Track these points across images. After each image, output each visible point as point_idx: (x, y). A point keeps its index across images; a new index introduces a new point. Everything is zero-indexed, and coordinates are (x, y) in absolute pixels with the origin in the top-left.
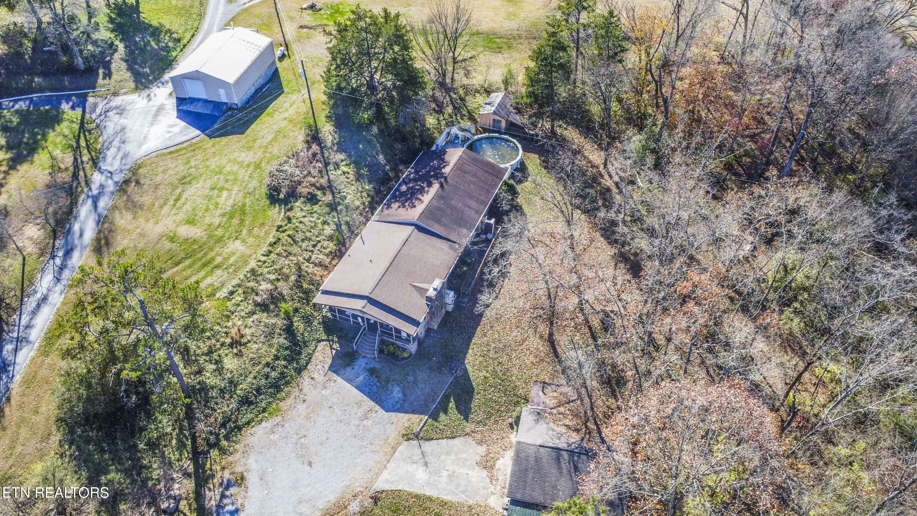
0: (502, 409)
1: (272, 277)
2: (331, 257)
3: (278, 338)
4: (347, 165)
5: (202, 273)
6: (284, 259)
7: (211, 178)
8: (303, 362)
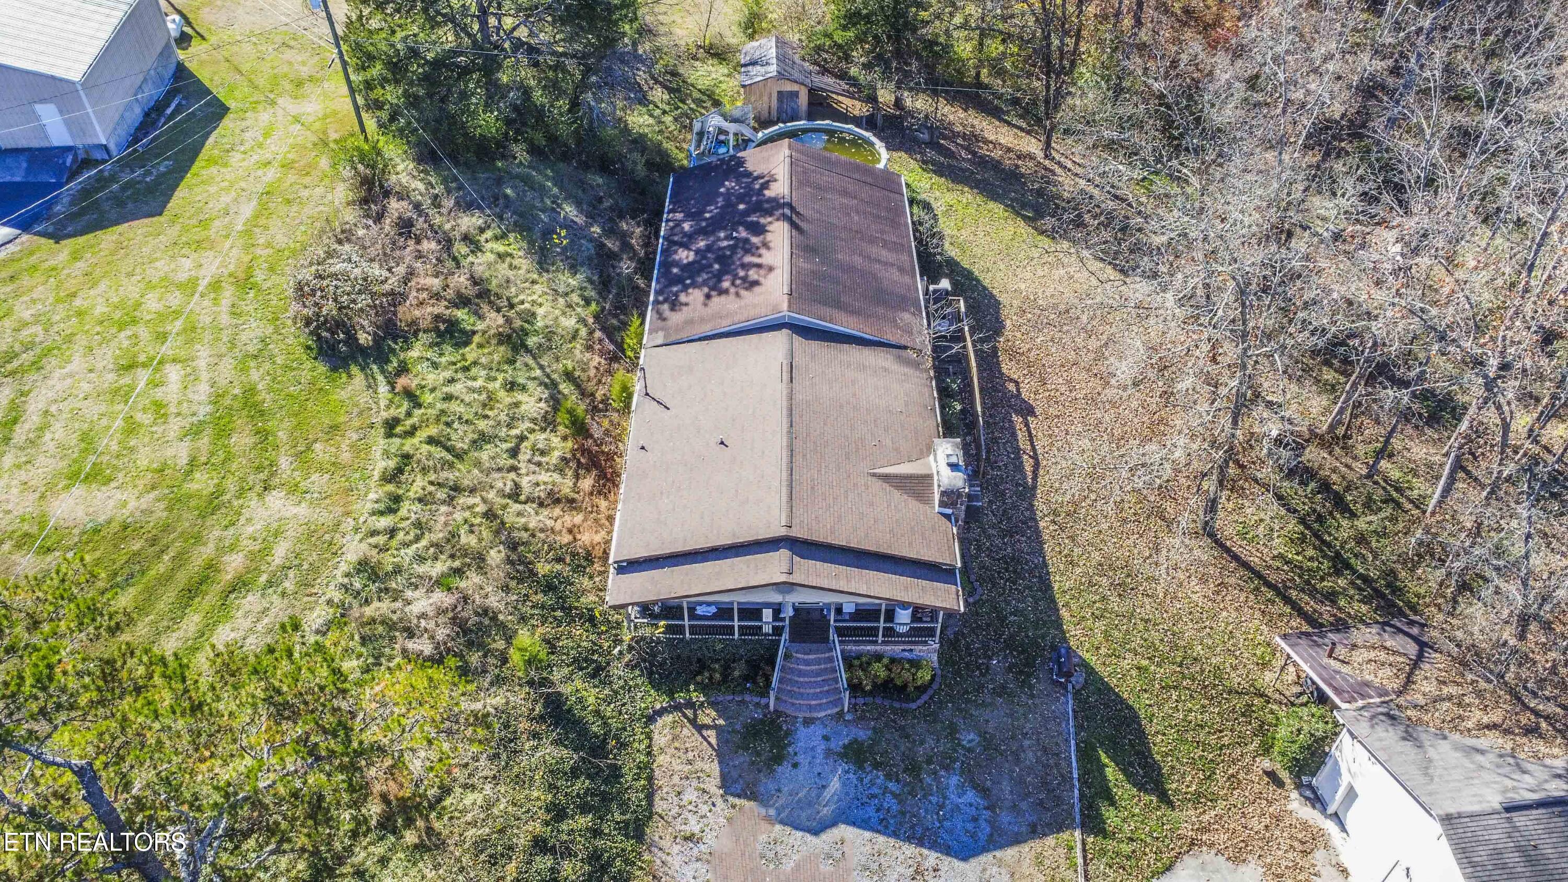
0: (1226, 741)
1: (439, 568)
2: (570, 473)
3: (535, 749)
4: (496, 238)
5: (192, 622)
6: (444, 509)
7: (105, 341)
8: (635, 797)
